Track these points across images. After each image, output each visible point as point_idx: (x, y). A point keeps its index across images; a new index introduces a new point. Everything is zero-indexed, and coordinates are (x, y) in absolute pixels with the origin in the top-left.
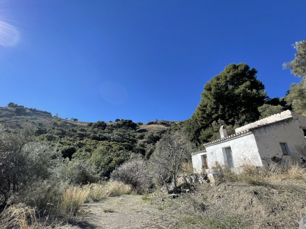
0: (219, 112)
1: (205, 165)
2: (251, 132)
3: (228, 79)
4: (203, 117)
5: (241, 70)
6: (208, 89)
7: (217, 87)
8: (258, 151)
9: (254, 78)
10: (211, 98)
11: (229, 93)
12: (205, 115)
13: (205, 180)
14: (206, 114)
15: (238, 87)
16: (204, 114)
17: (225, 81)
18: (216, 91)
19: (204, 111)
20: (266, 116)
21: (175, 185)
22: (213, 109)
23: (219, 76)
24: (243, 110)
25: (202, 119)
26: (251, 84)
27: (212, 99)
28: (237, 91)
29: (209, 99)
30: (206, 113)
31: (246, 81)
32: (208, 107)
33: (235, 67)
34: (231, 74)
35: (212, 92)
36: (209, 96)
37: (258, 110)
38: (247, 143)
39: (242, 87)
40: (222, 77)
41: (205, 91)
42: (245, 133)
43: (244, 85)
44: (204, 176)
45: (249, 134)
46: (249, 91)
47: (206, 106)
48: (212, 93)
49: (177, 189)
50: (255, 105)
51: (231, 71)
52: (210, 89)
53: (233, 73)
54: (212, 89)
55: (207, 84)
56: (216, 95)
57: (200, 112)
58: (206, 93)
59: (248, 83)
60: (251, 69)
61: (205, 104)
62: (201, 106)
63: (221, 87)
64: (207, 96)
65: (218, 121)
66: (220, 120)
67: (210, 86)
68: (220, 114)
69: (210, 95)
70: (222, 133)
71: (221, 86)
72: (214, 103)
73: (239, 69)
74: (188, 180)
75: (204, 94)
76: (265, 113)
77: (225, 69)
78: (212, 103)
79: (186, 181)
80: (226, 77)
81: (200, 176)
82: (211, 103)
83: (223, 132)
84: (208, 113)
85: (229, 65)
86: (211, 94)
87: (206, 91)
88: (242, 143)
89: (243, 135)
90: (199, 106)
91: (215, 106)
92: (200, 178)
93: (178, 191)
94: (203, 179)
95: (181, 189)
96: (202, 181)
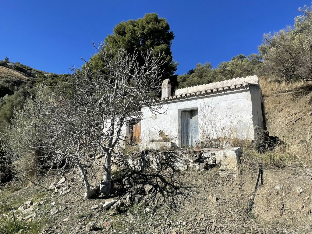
2: (248, 88)
3: (145, 32)
5: (162, 27)
8: (252, 117)
9: (169, 43)
15: (154, 47)
17: (141, 32)
18: (131, 40)
21: (109, 175)
23: (135, 22)
31: (163, 43)
33: (157, 20)
34: (150, 26)
35: (126, 39)
39: (157, 48)
40: (139, 26)
41: (113, 34)
42: (237, 89)
43: (160, 46)
44: (196, 156)
46: (165, 56)
48: (125, 41)
49: (113, 185)
51: (152, 22)
52: (123, 34)
53: (153, 27)
54: (126, 35)
55: (121, 25)
56: (130, 46)
58: (116, 38)
59: (164, 46)
60: (169, 31)
64: (116, 42)
67: (124, 29)
69: (121, 43)
73: (161, 24)
75: (113, 38)
77: (144, 17)
80: (144, 28)
81: (184, 155)
85: (150, 14)
86: (124, 40)
87: (117, 34)
88: (224, 104)
89: (231, 91)
92: (183, 159)
93: (115, 190)
94: (192, 161)
95: (124, 185)
96: (186, 166)
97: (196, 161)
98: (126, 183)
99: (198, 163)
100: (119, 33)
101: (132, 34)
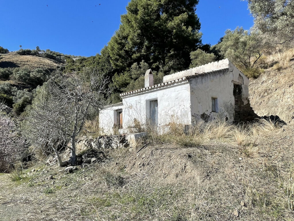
0: (143, 51)
1: (118, 124)
2: (187, 81)
3: (162, 2)
4: (120, 55)
6: (133, 11)
7: (146, 11)
8: (190, 106)
9: (193, 9)
10: (135, 26)
11: (160, 25)
12: (122, 52)
13: (121, 144)
14: (124, 50)
15: (173, 19)
16: (121, 49)
17: (158, 3)
18: (144, 17)
19: (122, 46)
20: (197, 65)
21: (74, 153)
22: (135, 44)
24: (171, 53)
25: (118, 57)
26: (188, 18)
27: (137, 28)
28: (170, 24)
29: (132, 27)
30: (124, 48)
31: (184, 12)
32: (129, 40)
35: (138, 17)
36: (133, 23)
37: (190, 55)
38: (179, 95)
39: (177, 20)
41: (127, 13)
42: (179, 82)
43: (180, 17)
44: (121, 139)
45: (184, 84)
46: (184, 28)
47: (125, 38)
48: (138, 19)
49: (76, 159)
50: (186, 48)
52: (135, 12)
54: (139, 13)
56: (143, 23)
57: (116, 46)
58: (129, 17)
59: (185, 16)
61: (125, 34)
62: (119, 36)
63: (151, 12)
64: (130, 22)
65: (141, 63)
66: (144, 62)
67: (137, 6)
68: (143, 54)
70: (147, 80)
71: (153, 10)
72: (139, 35)
74: (95, 144)
75: (126, 17)
76: (197, 61)
78: (136, 34)
79: (91, 146)
81: (115, 139)
82: (133, 34)
83: (150, 78)
84: (127, 49)
86: (136, 19)
87: (130, 13)
88: (173, 95)
89: (177, 84)
90: (115, 35)
91: (138, 41)
92: (115, 141)
93: (77, 161)
94: (118, 142)
95: (83, 159)
96: (116, 146)
97: (120, 142)
98: (84, 157)
99: (122, 143)
100: (132, 11)
101: (144, 10)
